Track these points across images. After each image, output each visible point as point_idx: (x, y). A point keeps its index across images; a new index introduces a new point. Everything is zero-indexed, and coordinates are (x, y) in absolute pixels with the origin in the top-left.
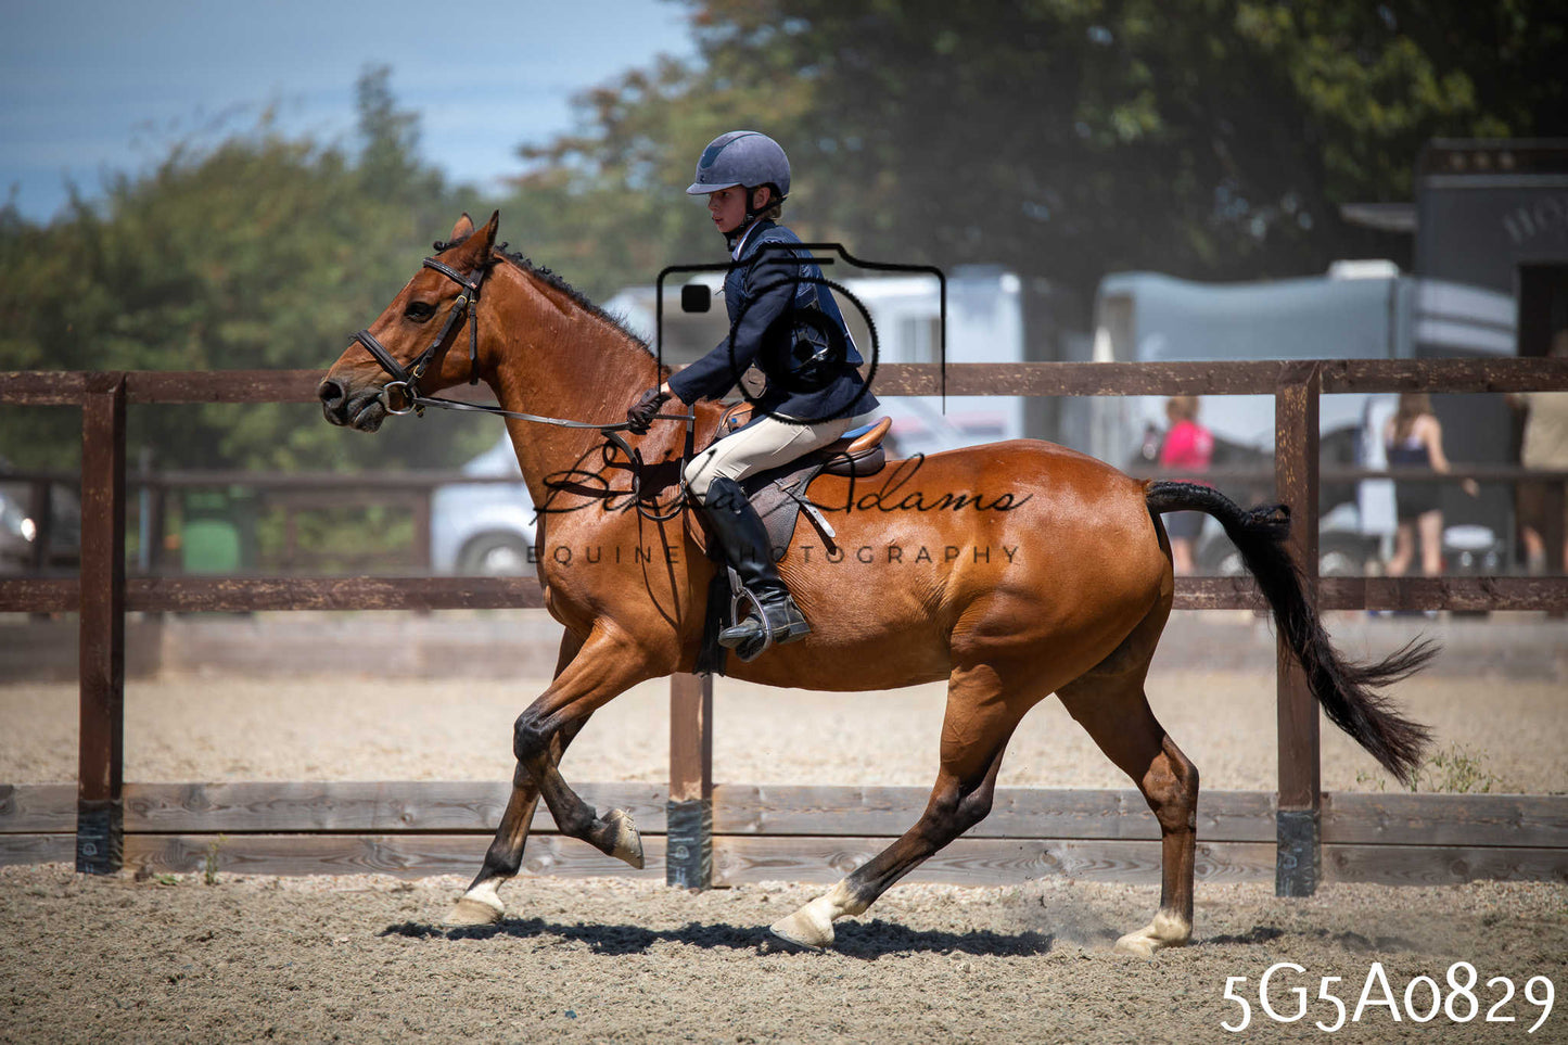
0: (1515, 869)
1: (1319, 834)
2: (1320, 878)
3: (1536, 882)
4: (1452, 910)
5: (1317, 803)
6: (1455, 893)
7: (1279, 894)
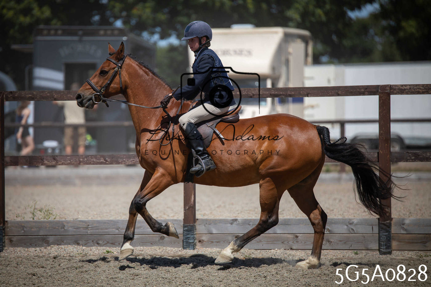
0: (63, 242)
1: (5, 233)
2: (5, 246)
3: (69, 245)
4: (44, 255)
5: (4, 224)
6: (45, 249)
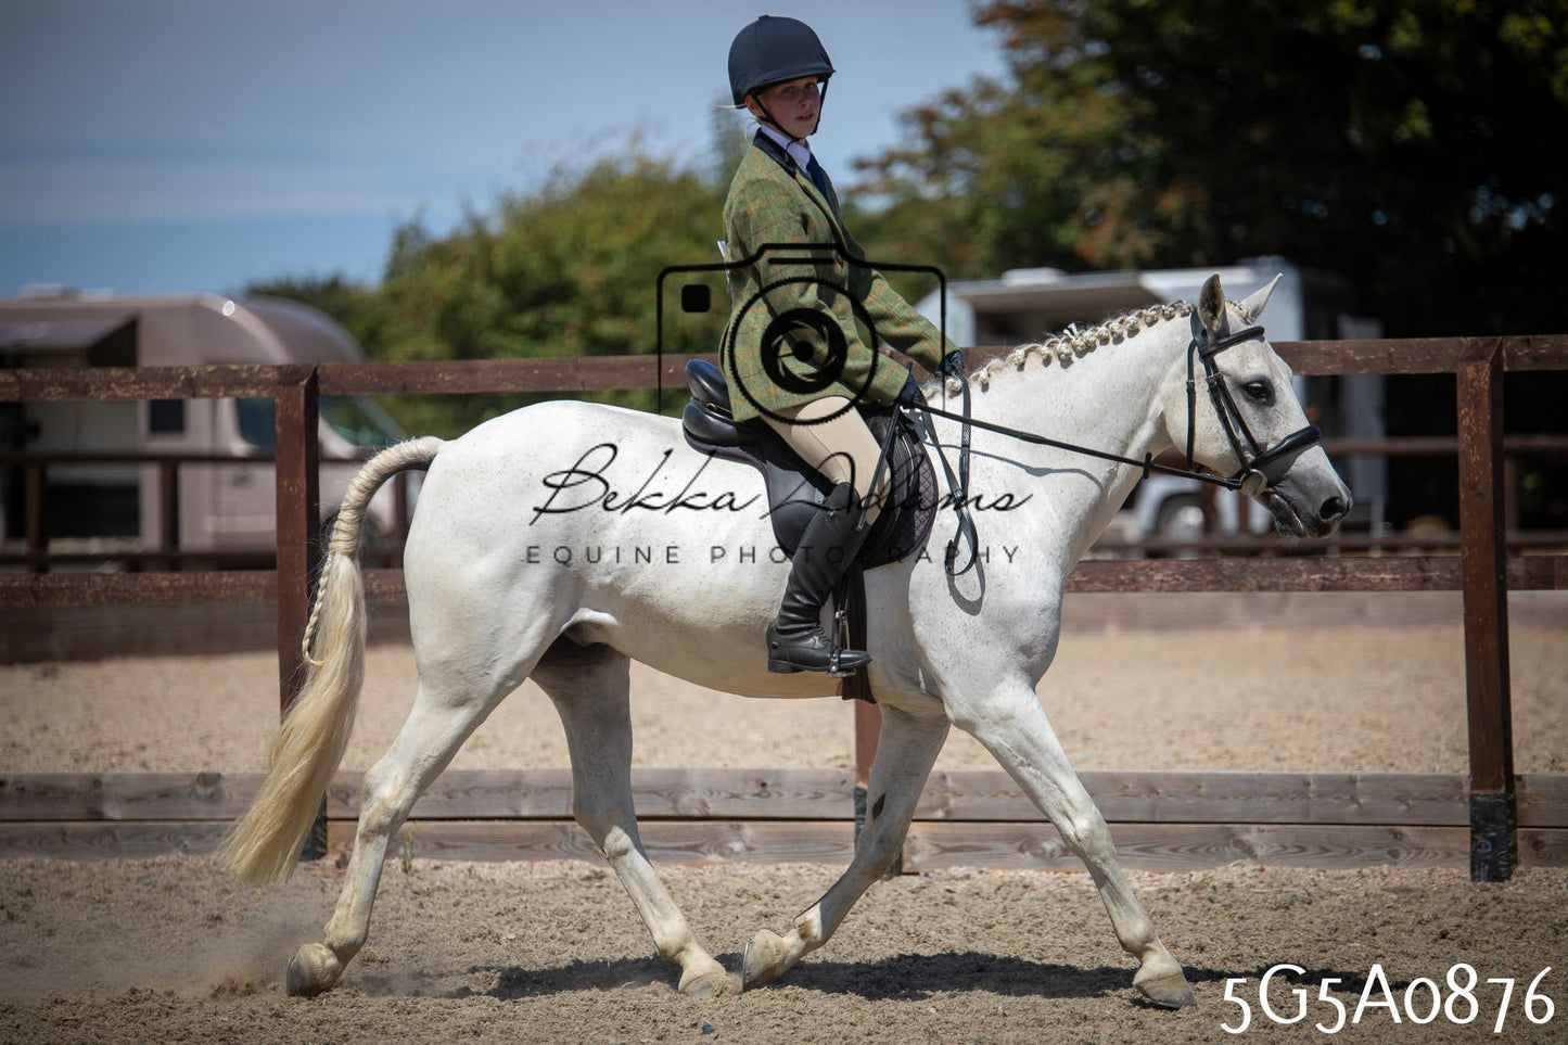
7: (1474, 878)
